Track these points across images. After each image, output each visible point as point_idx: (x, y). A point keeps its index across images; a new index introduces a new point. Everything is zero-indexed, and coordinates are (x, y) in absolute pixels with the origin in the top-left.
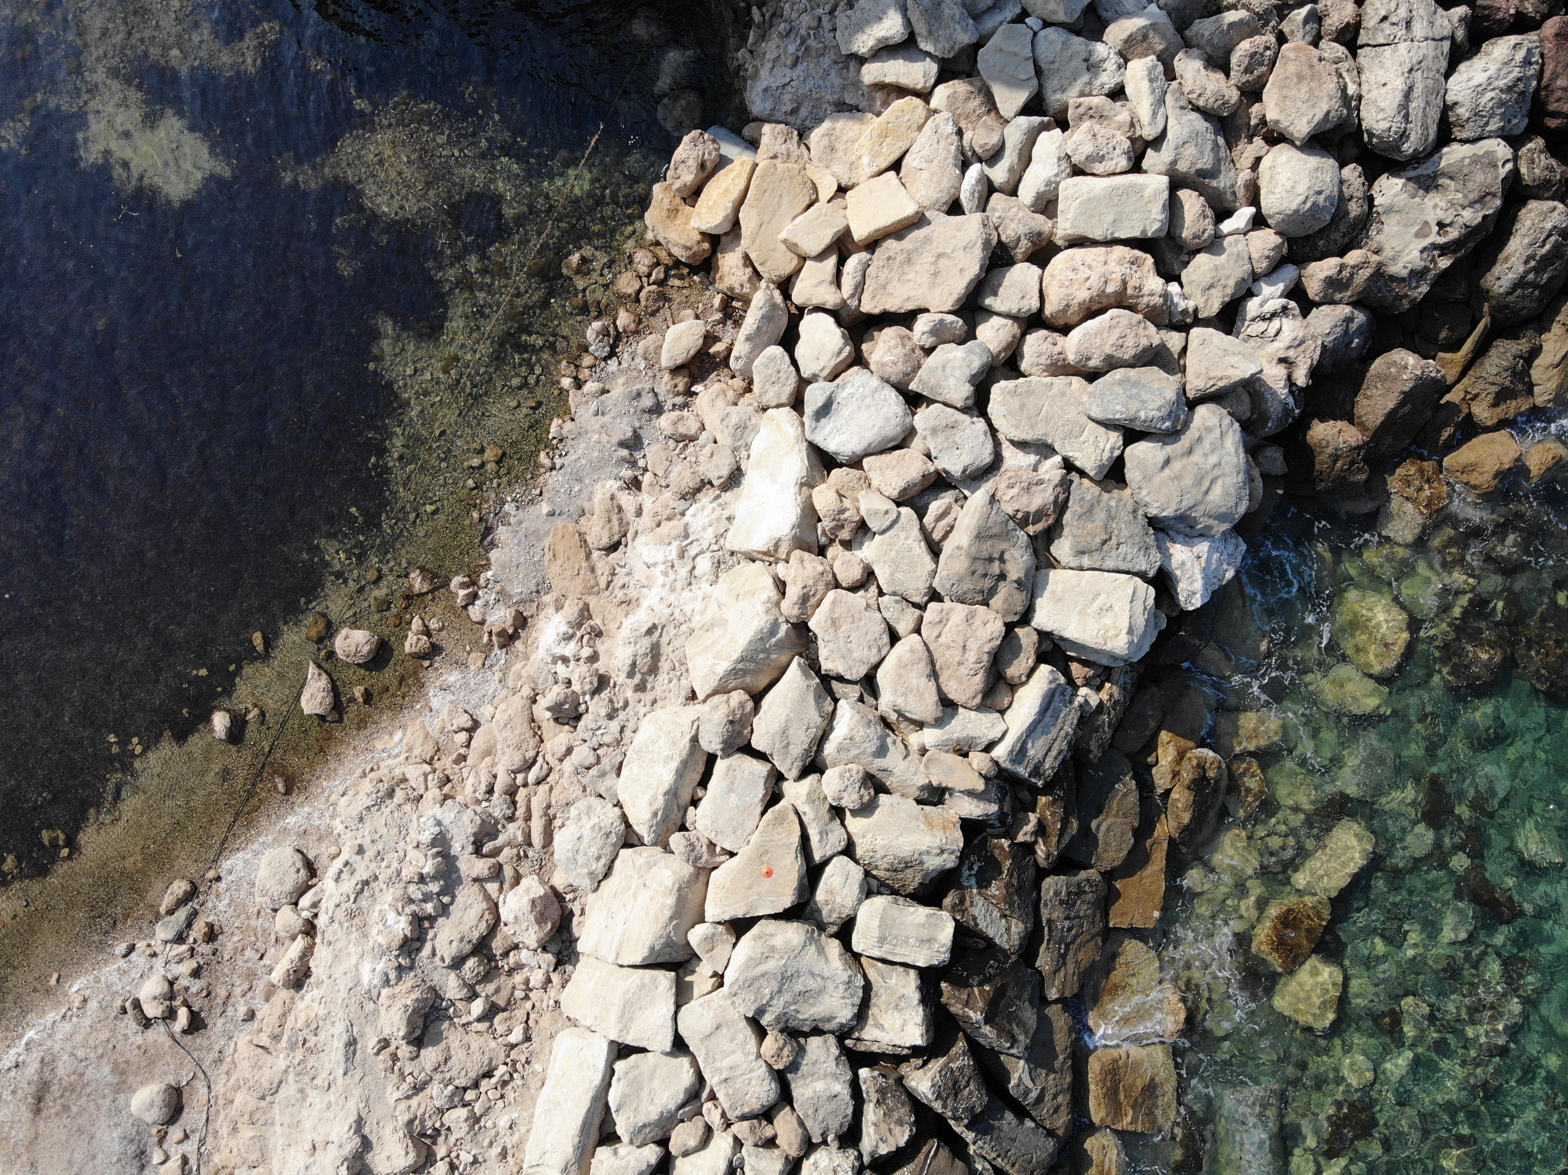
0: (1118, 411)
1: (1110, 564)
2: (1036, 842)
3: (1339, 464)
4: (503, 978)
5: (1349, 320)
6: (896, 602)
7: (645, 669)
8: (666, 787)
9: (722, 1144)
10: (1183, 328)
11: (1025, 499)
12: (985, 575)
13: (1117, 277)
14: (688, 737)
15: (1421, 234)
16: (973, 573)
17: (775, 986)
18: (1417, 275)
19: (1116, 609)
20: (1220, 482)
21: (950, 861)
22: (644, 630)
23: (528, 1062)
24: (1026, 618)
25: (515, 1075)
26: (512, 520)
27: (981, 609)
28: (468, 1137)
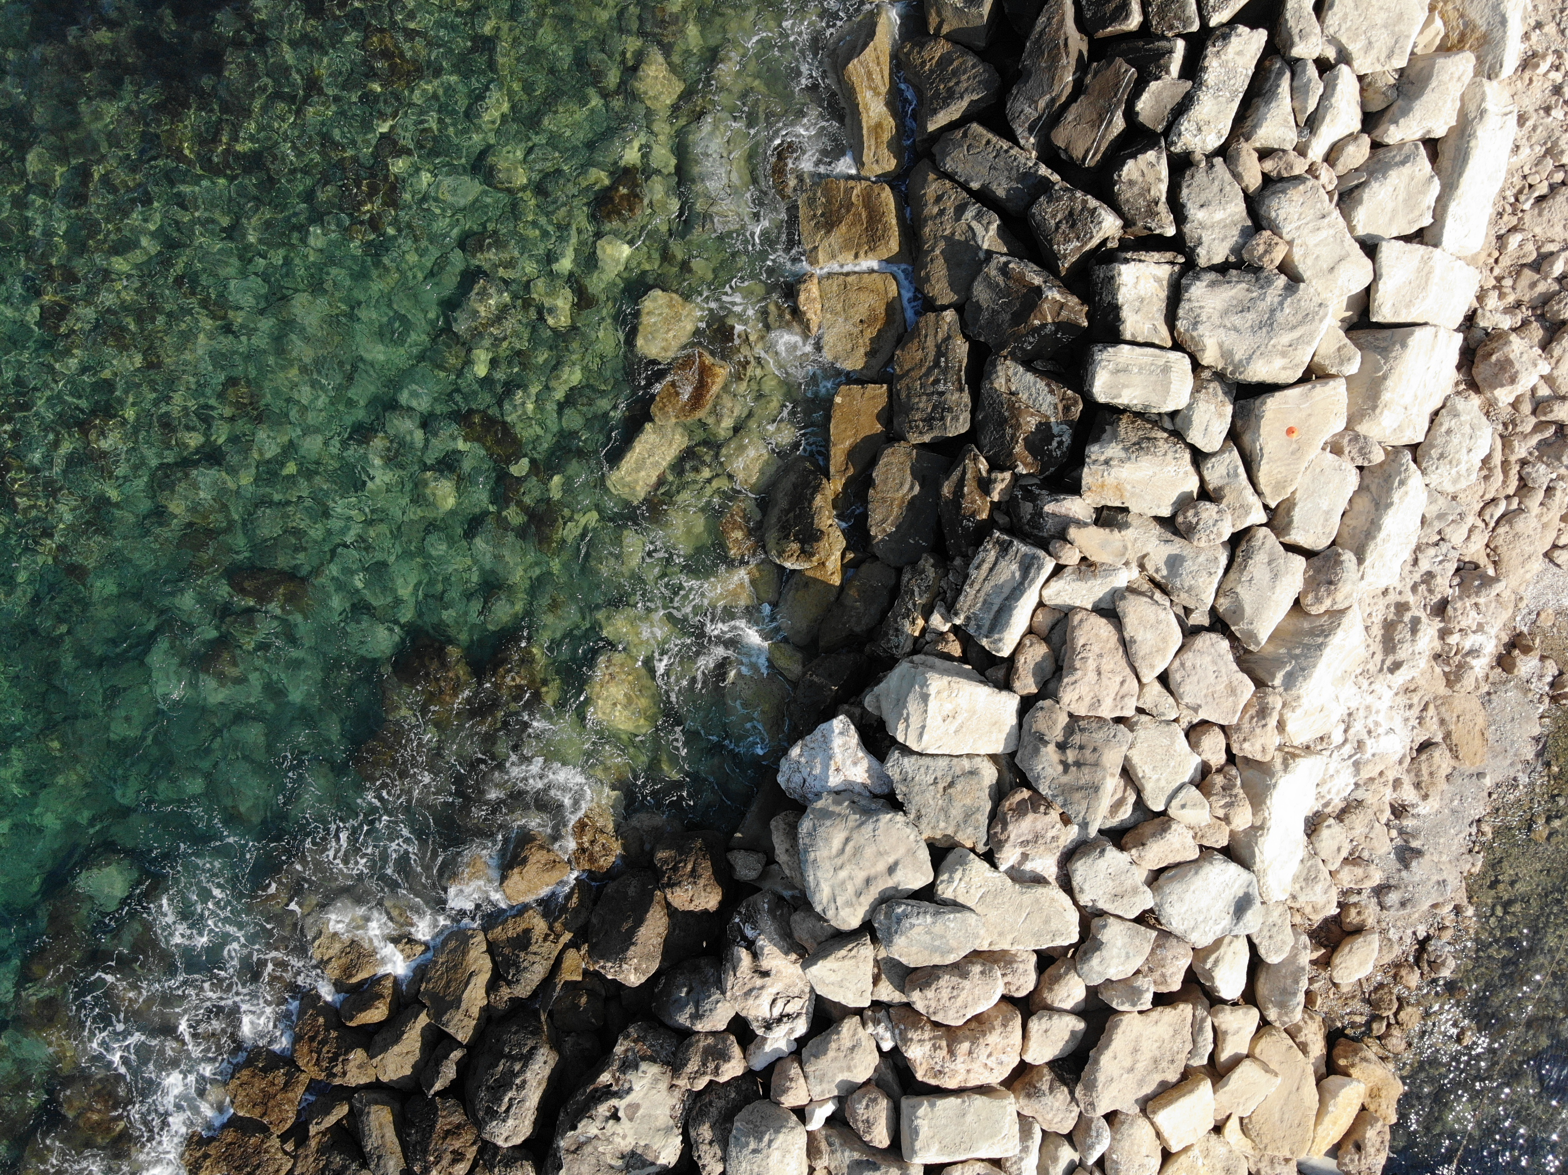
0: (952, 921)
1: (942, 763)
2: (989, 472)
3: (689, 867)
4: (1526, 298)
5: (697, 1016)
6: (1163, 714)
7: (1400, 627)
8: (1391, 512)
9: (1318, 149)
10: (876, 1004)
11: (1039, 826)
12: (1081, 748)
13: (960, 1059)
14: (1367, 563)
15: (634, 1108)
16: (1095, 750)
17: (1280, 317)
18: (629, 1065)
19: (940, 719)
20: (834, 851)
21: (1094, 451)
22: (1405, 667)
23: (1500, 215)
24: (1027, 705)
25: (1512, 200)
26: (1520, 767)
27: (1082, 712)
28: (1557, 134)
